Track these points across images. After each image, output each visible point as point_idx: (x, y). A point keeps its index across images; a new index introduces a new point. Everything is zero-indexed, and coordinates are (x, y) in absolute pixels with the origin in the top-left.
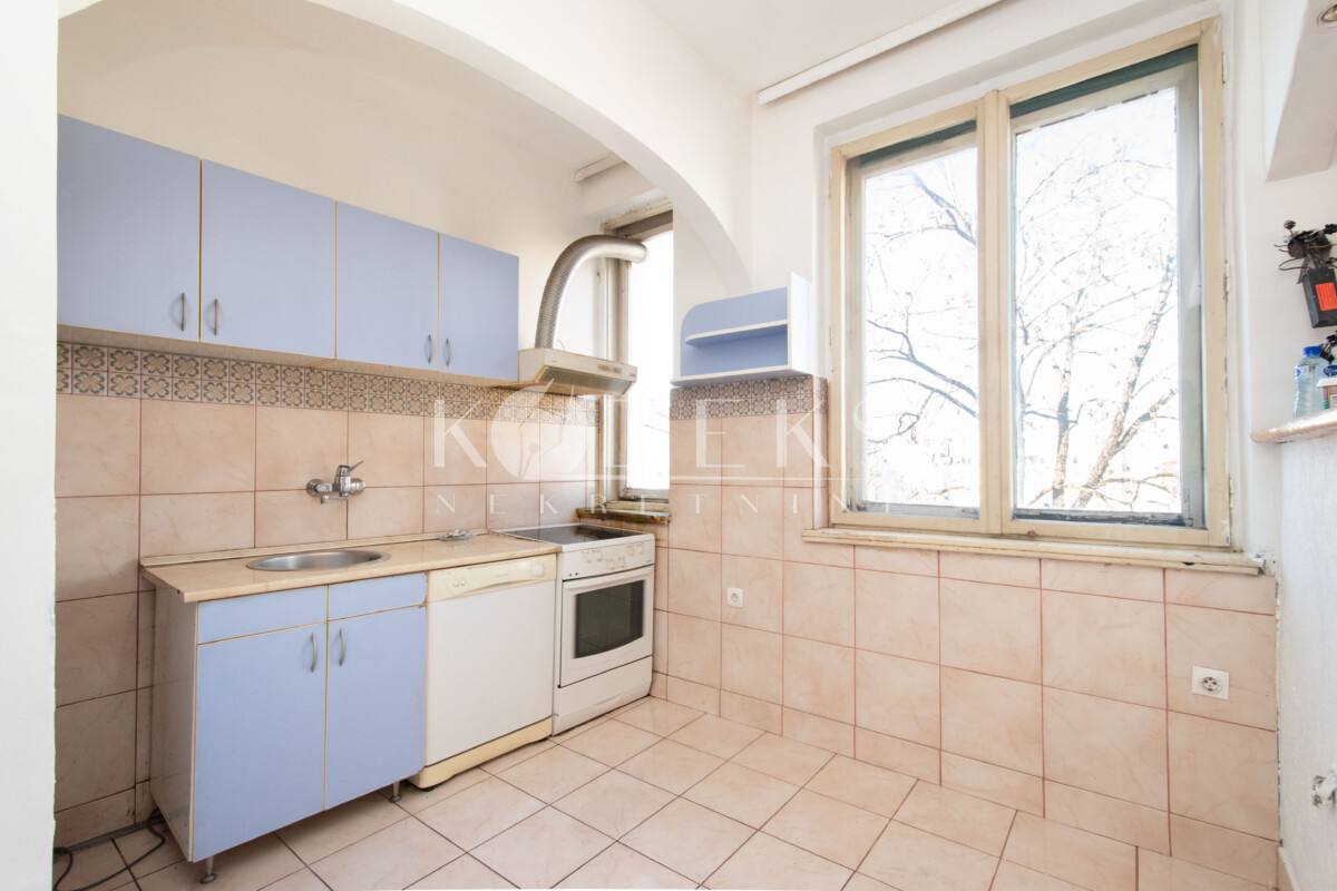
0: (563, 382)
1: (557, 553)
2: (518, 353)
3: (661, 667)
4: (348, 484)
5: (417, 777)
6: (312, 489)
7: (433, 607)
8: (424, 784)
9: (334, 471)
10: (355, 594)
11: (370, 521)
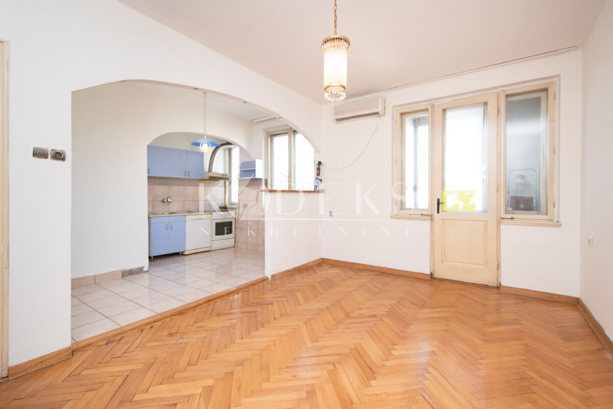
0: (215, 179)
1: (212, 214)
2: (204, 173)
3: (237, 241)
4: (169, 200)
5: (184, 252)
6: (163, 201)
7: (187, 222)
8: (186, 253)
9: (166, 197)
10: (173, 218)
11: (174, 207)
